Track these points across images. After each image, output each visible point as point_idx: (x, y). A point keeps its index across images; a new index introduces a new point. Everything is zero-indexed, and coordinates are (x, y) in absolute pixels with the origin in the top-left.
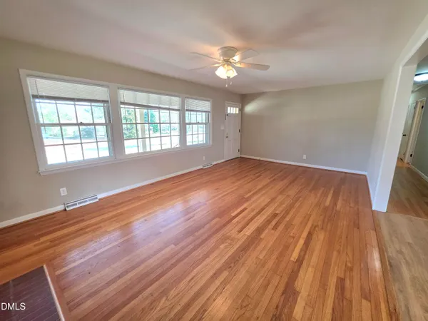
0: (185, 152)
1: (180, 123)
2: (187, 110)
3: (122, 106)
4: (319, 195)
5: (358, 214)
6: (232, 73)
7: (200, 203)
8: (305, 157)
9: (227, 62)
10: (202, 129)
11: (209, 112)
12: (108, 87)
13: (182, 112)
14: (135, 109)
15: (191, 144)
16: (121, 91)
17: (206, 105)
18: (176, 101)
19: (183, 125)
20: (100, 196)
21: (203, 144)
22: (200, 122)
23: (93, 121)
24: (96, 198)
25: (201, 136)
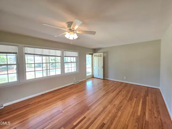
0: (64, 76)
1: (61, 63)
2: (65, 56)
3: (26, 55)
4: (133, 104)
7: (60, 111)
8: (125, 78)
11: (77, 57)
12: (17, 46)
13: (62, 57)
14: (34, 56)
15: (67, 72)
16: (26, 48)
17: (76, 54)
18: (58, 53)
19: (63, 63)
21: (74, 72)
22: (73, 61)
23: (7, 63)
24: (2, 106)
25: (73, 68)
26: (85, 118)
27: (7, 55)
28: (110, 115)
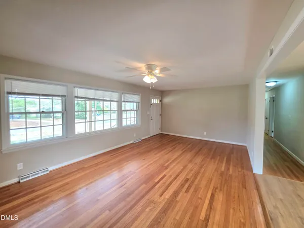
0: (121, 130)
1: (118, 110)
2: (124, 101)
3: (76, 99)
5: (244, 177)
6: (154, 80)
8: (205, 133)
9: (150, 73)
10: (133, 114)
11: (139, 102)
12: (66, 86)
13: (119, 103)
14: (85, 101)
15: (125, 124)
16: (76, 89)
17: (137, 98)
18: (115, 96)
19: (120, 111)
20: (50, 169)
21: (135, 125)
22: (132, 109)
23: (53, 110)
24: (48, 170)
25: (133, 119)
26: (165, 176)
27: (52, 99)
28: (193, 172)
